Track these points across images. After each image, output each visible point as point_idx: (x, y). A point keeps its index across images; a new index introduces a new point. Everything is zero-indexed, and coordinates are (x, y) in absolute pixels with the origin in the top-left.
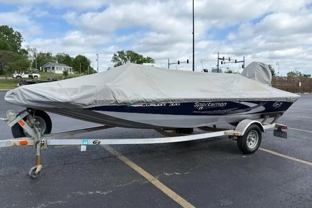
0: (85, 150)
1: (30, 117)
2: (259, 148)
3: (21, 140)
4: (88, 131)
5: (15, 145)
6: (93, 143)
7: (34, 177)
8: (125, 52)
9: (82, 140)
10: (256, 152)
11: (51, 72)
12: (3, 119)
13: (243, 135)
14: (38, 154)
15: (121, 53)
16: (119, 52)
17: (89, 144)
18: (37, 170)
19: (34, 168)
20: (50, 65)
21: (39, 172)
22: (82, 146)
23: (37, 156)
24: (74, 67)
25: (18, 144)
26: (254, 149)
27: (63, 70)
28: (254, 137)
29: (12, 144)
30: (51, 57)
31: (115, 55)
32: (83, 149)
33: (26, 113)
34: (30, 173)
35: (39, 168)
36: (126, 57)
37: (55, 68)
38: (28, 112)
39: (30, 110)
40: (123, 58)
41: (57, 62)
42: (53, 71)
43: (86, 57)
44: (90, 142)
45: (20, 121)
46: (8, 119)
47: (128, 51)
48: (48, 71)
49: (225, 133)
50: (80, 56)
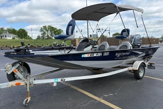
0: (56, 85)
1: (21, 67)
2: (144, 76)
3: (16, 83)
4: (51, 73)
5: (12, 86)
6: (61, 80)
7: (27, 105)
8: (47, 26)
9: (54, 79)
10: (143, 78)
11: (5, 38)
12: (4, 70)
13: (137, 69)
14: (28, 90)
15: (45, 27)
16: (43, 27)
17: (58, 81)
18: (28, 101)
19: (26, 100)
20: (4, 34)
21: (29, 102)
22: (54, 83)
23: (28, 92)
24: (18, 35)
25: (14, 85)
26: (142, 77)
27: (12, 37)
28: (141, 70)
29: (10, 85)
30: (4, 30)
31: (41, 28)
32: (55, 84)
33: (18, 65)
34: (24, 103)
35: (29, 99)
36: (48, 29)
37: (7, 36)
38: (19, 64)
39: (20, 63)
40: (46, 30)
41: (8, 33)
42: (6, 38)
43: (25, 30)
44: (59, 80)
45: (15, 70)
46: (7, 70)
47: (49, 26)
48: (3, 38)
49: (128, 69)
50: (21, 29)
